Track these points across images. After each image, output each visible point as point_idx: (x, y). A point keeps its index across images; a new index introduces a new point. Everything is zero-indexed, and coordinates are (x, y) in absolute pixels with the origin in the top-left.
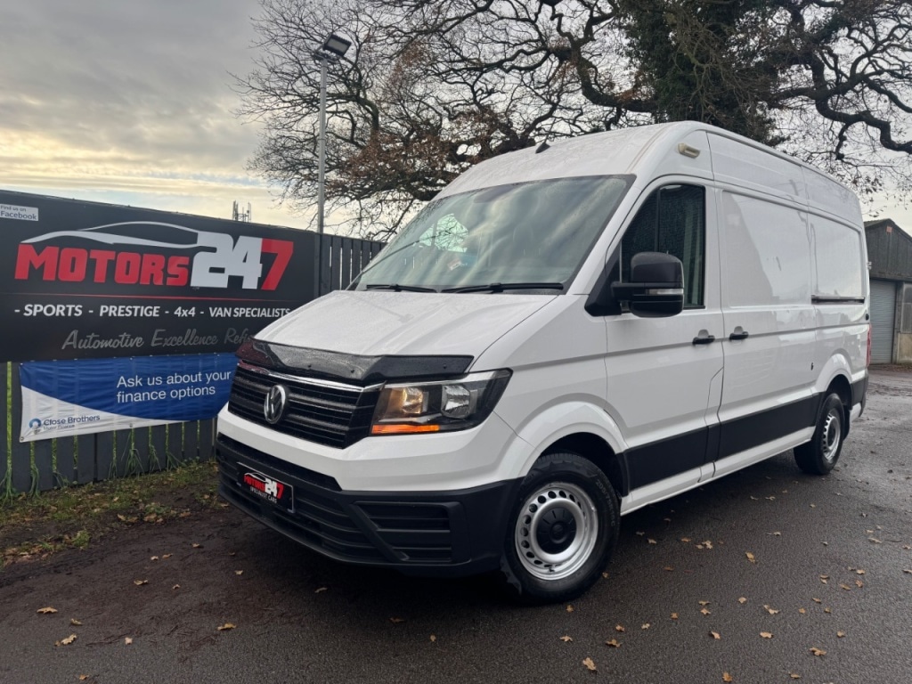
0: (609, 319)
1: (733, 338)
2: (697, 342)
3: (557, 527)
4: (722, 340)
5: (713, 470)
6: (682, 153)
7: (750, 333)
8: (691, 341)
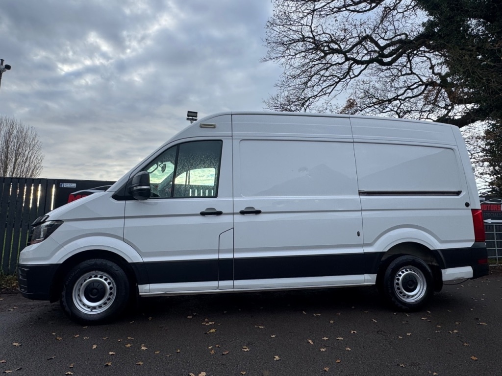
0: (128, 202)
1: (242, 213)
2: (203, 214)
3: (95, 291)
4: (233, 214)
5: (233, 284)
6: (201, 127)
7: (262, 211)
8: (199, 213)
